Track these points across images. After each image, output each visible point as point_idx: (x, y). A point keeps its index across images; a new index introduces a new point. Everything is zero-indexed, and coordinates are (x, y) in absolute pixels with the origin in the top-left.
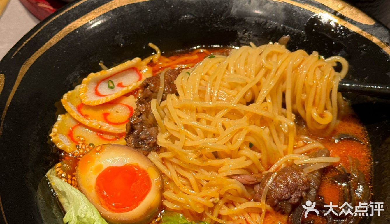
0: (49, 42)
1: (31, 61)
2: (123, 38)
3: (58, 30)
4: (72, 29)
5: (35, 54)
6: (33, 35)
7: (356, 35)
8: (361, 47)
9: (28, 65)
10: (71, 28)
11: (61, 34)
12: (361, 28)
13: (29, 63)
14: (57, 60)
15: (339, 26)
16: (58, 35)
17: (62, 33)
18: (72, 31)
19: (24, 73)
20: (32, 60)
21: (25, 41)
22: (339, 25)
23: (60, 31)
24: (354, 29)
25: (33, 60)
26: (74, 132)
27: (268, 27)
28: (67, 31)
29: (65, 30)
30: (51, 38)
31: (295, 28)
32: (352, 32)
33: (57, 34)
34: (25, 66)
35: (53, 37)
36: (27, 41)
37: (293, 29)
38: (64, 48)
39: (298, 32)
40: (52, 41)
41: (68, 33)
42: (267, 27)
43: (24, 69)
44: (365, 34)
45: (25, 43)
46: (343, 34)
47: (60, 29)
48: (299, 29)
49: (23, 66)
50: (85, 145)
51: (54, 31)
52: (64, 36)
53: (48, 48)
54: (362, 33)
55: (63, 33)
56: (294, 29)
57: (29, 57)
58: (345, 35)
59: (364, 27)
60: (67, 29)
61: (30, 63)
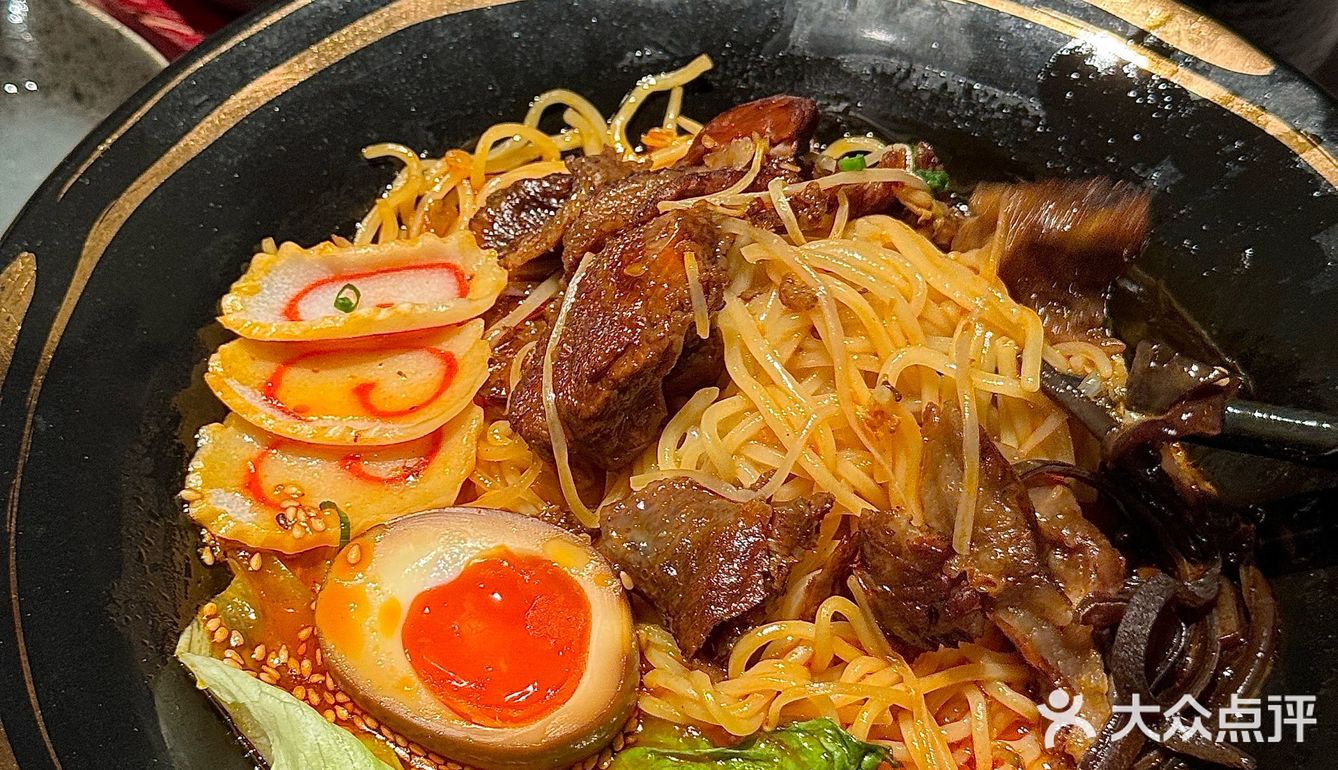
0: (181, 144)
1: (123, 208)
2: (428, 129)
3: (212, 105)
4: (258, 99)
5: (135, 185)
6: (131, 122)
7: (1211, 112)
8: (1228, 149)
9: (115, 221)
10: (254, 95)
11: (223, 117)
12: (1227, 86)
13: (116, 215)
14: (212, 205)
15: (1154, 81)
16: (212, 122)
17: (225, 114)
18: (258, 105)
19: (102, 248)
20: (127, 206)
21: (102, 142)
22: (1154, 77)
23: (221, 108)
24: (1202, 88)
25: (131, 203)
26: (261, 474)
27: (916, 87)
28: (242, 107)
29: (237, 103)
30: (188, 130)
31: (1006, 89)
32: (1197, 98)
33: (209, 118)
34: (102, 225)
35: (197, 128)
36: (110, 141)
37: (999, 93)
38: (232, 164)
39: (1016, 102)
40: (193, 140)
41: (247, 112)
42: (912, 88)
43: (100, 237)
44: (1240, 107)
45: (102, 148)
46: (1166, 107)
47: (221, 100)
48: (1022, 93)
49: (97, 223)
50: (304, 511)
51: (199, 106)
52: (232, 125)
53: (179, 164)
54: (1230, 105)
55: (230, 114)
56: (1002, 93)
57: (117, 197)
58: (1174, 110)
59: (1236, 84)
60: (243, 100)
61: (120, 216)
